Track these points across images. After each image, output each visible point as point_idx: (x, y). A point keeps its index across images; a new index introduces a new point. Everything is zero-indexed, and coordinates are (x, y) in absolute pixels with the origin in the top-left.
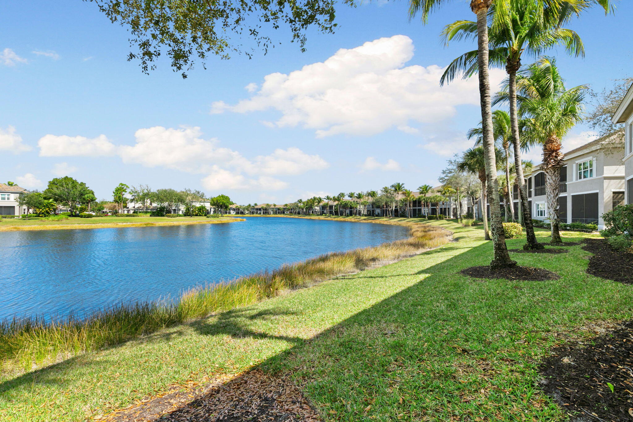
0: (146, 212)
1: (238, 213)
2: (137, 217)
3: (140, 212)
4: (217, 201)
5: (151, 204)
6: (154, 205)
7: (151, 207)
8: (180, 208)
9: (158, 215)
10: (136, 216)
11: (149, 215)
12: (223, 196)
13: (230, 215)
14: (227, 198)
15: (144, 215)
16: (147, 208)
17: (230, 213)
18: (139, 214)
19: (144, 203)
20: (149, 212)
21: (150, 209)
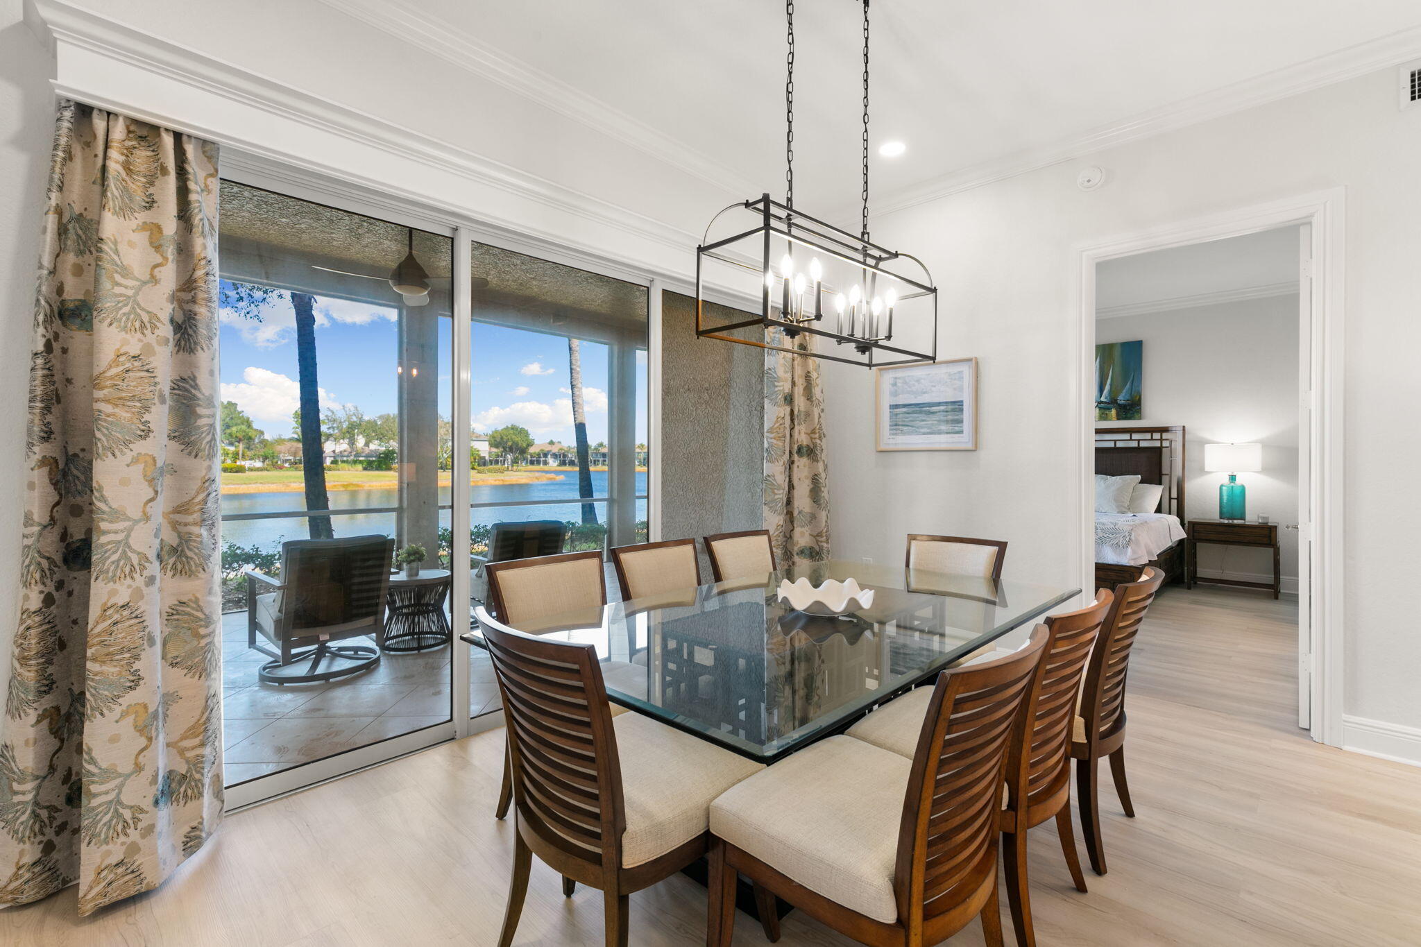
0: (355, 462)
1: (563, 463)
2: (337, 472)
3: (343, 462)
4: (502, 438)
5: (367, 444)
6: (374, 446)
7: (367, 450)
9: (379, 468)
10: (334, 470)
11: (360, 467)
12: (513, 428)
13: (546, 468)
14: (523, 433)
15: (352, 468)
16: (357, 455)
17: (546, 463)
18: (341, 465)
19: (352, 442)
20: (361, 462)
21: (364, 455)
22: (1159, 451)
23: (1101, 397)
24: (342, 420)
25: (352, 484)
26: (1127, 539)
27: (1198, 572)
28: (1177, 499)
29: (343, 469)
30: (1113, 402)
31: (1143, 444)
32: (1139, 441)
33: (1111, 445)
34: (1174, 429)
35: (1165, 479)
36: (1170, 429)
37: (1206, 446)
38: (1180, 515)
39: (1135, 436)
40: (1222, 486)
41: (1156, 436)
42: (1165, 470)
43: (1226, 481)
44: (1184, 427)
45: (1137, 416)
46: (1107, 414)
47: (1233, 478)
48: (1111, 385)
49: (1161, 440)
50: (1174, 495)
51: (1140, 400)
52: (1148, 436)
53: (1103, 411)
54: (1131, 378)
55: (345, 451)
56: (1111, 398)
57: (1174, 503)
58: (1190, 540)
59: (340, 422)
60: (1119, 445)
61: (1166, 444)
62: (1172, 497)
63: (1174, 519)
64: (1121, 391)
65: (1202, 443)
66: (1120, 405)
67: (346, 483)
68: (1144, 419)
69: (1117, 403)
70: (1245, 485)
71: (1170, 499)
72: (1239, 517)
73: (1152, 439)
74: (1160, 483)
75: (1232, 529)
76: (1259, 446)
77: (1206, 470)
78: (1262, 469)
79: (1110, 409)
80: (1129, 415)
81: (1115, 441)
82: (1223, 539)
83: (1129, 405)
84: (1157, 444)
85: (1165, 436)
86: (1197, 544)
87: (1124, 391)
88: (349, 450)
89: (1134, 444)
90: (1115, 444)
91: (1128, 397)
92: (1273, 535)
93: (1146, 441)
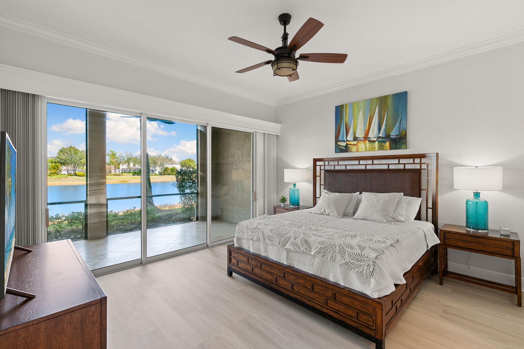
0: (129, 172)
2: (122, 176)
3: (125, 172)
4: (185, 163)
5: (134, 166)
6: (136, 167)
7: (134, 168)
8: (156, 168)
9: (138, 175)
11: (131, 174)
12: (189, 159)
14: (193, 161)
15: (127, 174)
16: (130, 170)
18: (124, 174)
19: (129, 165)
20: (131, 172)
21: (133, 170)
22: (418, 172)
23: (379, 134)
24: (125, 157)
25: (124, 181)
26: (371, 269)
27: (448, 265)
28: (432, 208)
29: (125, 175)
30: (388, 137)
31: (408, 167)
32: (405, 164)
33: (386, 167)
34: (429, 155)
35: (424, 193)
36: (426, 155)
37: (455, 168)
38: (435, 222)
39: (402, 161)
40: (467, 201)
41: (417, 161)
42: (424, 186)
43: (471, 196)
44: (437, 154)
45: (403, 146)
46: (383, 145)
47: (477, 195)
48: (386, 125)
49: (421, 163)
50: (430, 205)
51: (406, 134)
52: (411, 161)
53: (380, 143)
54: (400, 119)
55: (126, 168)
56: (386, 134)
57: (430, 211)
58: (442, 245)
59: (124, 158)
60: (391, 167)
61: (424, 166)
62: (429, 207)
63: (430, 226)
64: (393, 129)
65: (452, 166)
66: (392, 139)
67: (122, 181)
68: (408, 148)
69: (390, 137)
70: (488, 201)
71: (427, 208)
72: (483, 227)
73: (414, 163)
74: (420, 196)
75: (478, 239)
76: (500, 169)
77: (455, 188)
78: (504, 187)
79: (385, 142)
80: (398, 146)
81: (389, 165)
82: (470, 247)
83: (398, 139)
84: (418, 167)
85: (423, 160)
86: (448, 249)
87: (395, 129)
88: (127, 168)
89: (402, 167)
90: (388, 167)
91: (397, 133)
92: (516, 249)
93: (410, 165)
